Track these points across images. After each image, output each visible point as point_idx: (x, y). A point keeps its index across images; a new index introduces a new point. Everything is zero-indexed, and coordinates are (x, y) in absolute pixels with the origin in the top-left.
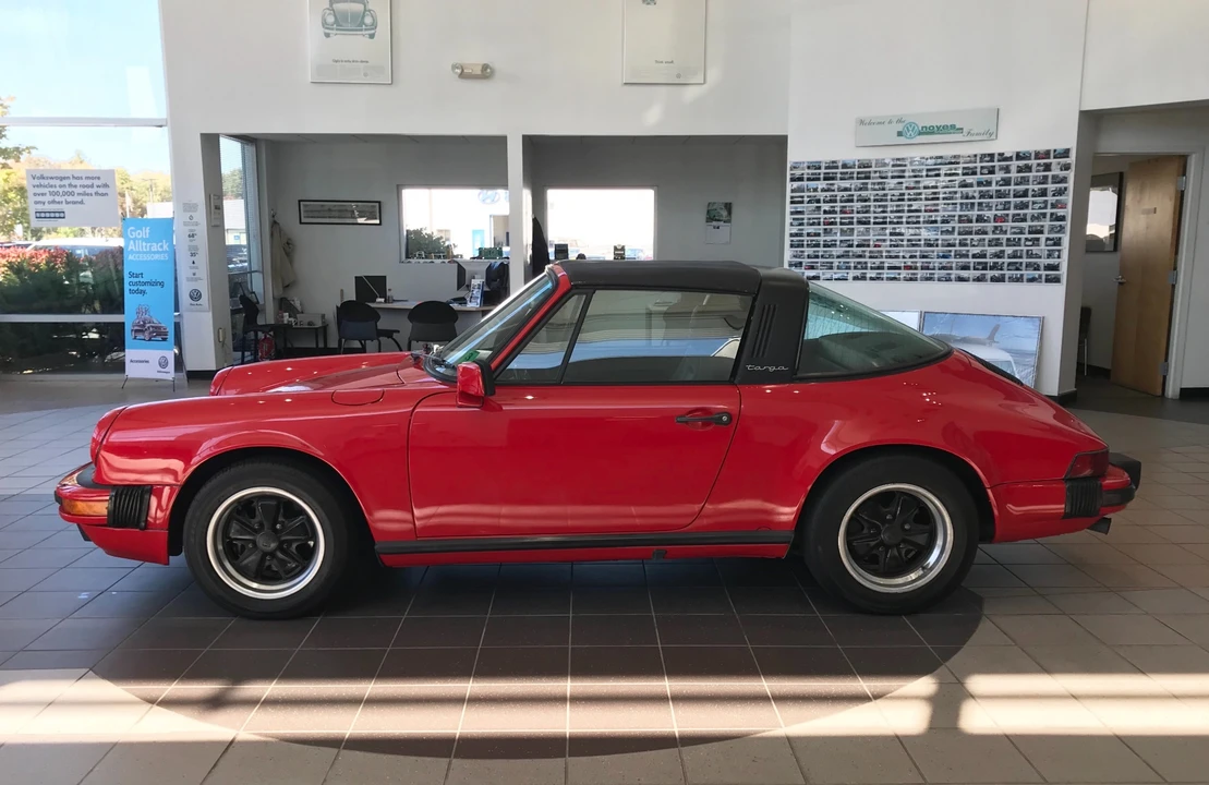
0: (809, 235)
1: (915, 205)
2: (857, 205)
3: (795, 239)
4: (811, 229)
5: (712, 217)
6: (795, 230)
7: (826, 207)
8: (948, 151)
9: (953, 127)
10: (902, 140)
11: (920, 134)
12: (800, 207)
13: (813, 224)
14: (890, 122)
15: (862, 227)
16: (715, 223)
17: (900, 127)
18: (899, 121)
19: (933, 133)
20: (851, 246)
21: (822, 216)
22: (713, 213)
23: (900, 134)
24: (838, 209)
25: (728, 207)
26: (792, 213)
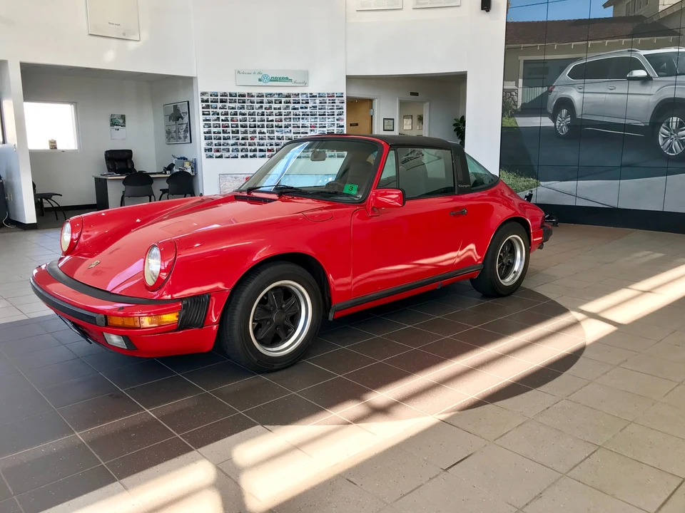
0: (214, 133)
1: (270, 118)
2: (239, 117)
3: (207, 135)
4: (216, 130)
5: (113, 124)
6: (206, 130)
7: (223, 117)
8: (285, 91)
9: (287, 78)
10: (261, 83)
11: (271, 81)
12: (208, 117)
13: (216, 127)
14: (254, 73)
15: (243, 129)
16: (115, 127)
17: (260, 77)
18: (259, 73)
19: (277, 81)
20: (238, 139)
21: (221, 123)
22: (114, 121)
23: (260, 80)
24: (229, 119)
25: (123, 117)
26: (204, 121)
